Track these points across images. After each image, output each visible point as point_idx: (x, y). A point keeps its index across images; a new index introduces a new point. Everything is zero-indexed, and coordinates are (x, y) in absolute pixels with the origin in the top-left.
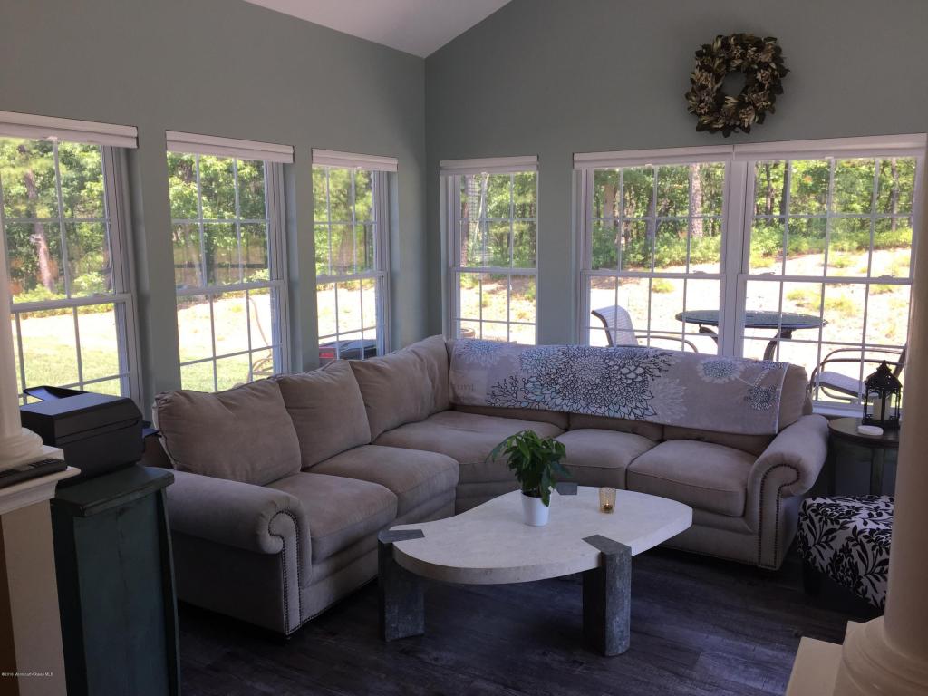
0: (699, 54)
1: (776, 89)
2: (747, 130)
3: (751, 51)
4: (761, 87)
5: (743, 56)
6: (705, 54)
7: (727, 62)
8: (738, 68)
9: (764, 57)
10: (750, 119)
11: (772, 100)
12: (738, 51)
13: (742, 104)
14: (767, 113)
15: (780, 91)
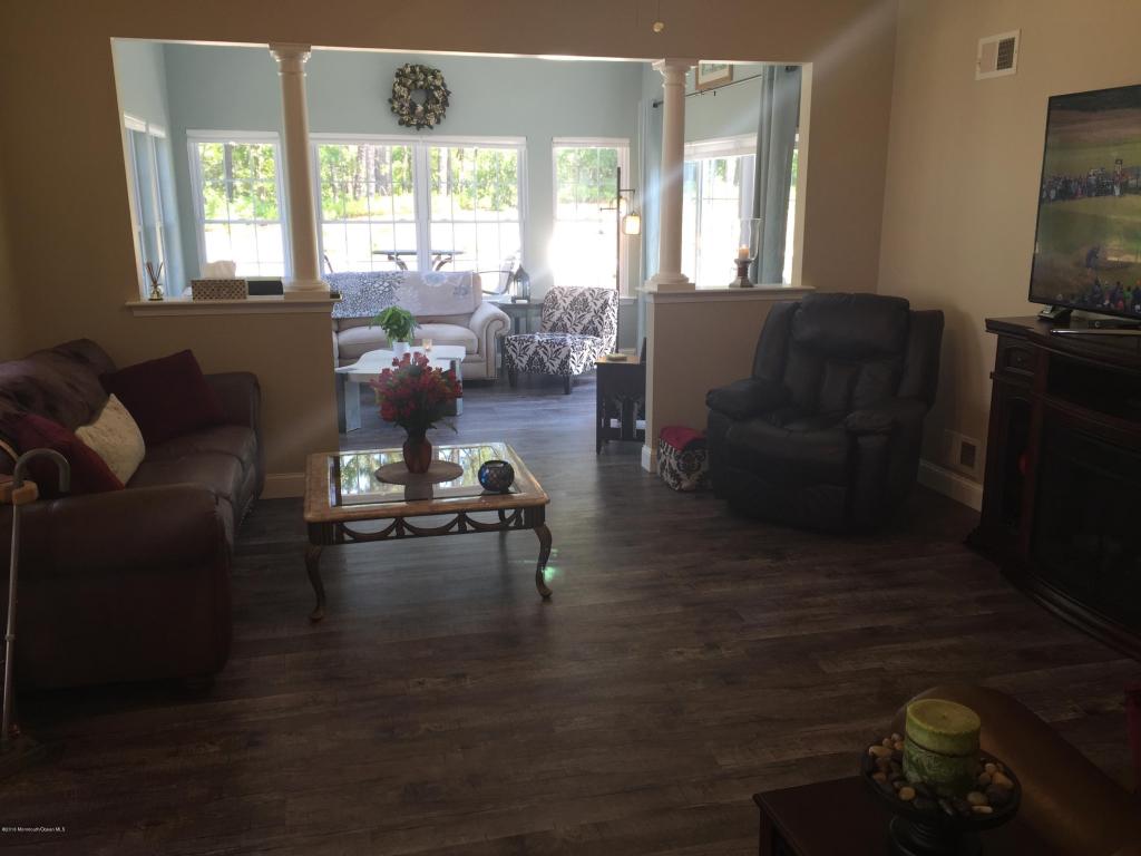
0: (397, 75)
1: (445, 103)
2: (431, 127)
3: (430, 78)
4: (437, 102)
5: (425, 80)
6: (400, 74)
7: (415, 82)
8: (421, 87)
9: (438, 83)
10: (432, 121)
11: (444, 109)
12: (422, 76)
13: (426, 111)
14: (442, 118)
15: (448, 105)
